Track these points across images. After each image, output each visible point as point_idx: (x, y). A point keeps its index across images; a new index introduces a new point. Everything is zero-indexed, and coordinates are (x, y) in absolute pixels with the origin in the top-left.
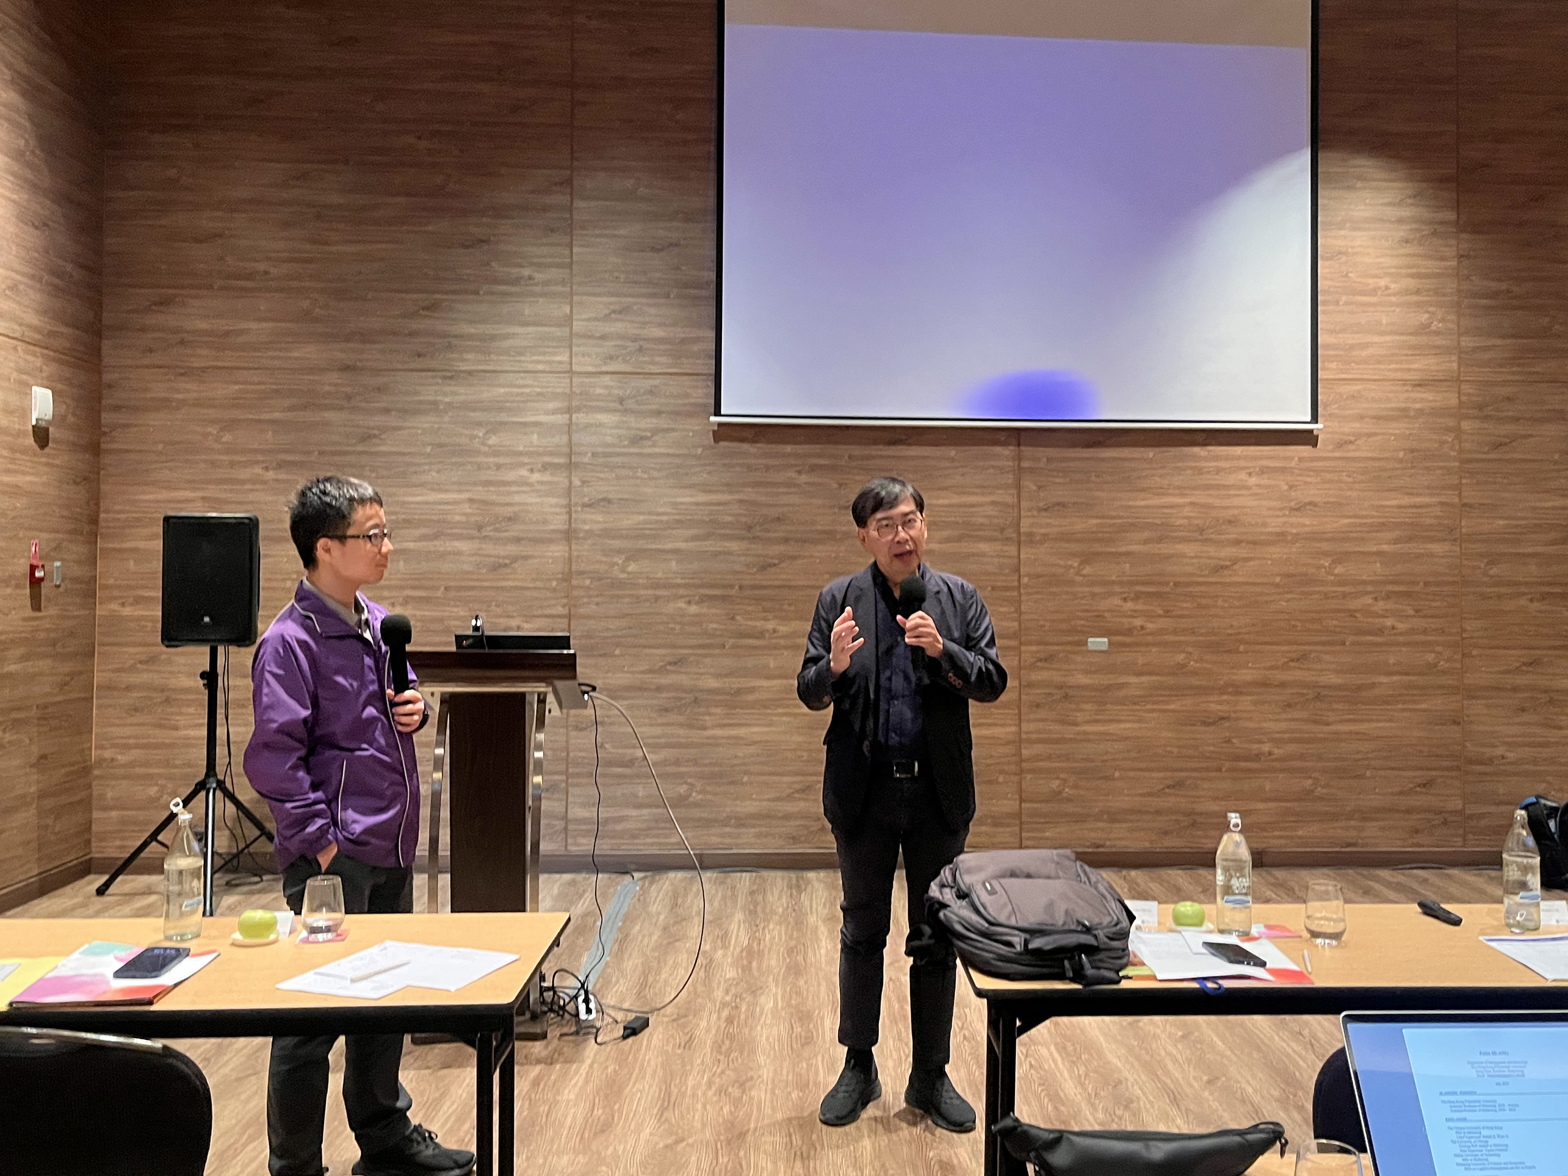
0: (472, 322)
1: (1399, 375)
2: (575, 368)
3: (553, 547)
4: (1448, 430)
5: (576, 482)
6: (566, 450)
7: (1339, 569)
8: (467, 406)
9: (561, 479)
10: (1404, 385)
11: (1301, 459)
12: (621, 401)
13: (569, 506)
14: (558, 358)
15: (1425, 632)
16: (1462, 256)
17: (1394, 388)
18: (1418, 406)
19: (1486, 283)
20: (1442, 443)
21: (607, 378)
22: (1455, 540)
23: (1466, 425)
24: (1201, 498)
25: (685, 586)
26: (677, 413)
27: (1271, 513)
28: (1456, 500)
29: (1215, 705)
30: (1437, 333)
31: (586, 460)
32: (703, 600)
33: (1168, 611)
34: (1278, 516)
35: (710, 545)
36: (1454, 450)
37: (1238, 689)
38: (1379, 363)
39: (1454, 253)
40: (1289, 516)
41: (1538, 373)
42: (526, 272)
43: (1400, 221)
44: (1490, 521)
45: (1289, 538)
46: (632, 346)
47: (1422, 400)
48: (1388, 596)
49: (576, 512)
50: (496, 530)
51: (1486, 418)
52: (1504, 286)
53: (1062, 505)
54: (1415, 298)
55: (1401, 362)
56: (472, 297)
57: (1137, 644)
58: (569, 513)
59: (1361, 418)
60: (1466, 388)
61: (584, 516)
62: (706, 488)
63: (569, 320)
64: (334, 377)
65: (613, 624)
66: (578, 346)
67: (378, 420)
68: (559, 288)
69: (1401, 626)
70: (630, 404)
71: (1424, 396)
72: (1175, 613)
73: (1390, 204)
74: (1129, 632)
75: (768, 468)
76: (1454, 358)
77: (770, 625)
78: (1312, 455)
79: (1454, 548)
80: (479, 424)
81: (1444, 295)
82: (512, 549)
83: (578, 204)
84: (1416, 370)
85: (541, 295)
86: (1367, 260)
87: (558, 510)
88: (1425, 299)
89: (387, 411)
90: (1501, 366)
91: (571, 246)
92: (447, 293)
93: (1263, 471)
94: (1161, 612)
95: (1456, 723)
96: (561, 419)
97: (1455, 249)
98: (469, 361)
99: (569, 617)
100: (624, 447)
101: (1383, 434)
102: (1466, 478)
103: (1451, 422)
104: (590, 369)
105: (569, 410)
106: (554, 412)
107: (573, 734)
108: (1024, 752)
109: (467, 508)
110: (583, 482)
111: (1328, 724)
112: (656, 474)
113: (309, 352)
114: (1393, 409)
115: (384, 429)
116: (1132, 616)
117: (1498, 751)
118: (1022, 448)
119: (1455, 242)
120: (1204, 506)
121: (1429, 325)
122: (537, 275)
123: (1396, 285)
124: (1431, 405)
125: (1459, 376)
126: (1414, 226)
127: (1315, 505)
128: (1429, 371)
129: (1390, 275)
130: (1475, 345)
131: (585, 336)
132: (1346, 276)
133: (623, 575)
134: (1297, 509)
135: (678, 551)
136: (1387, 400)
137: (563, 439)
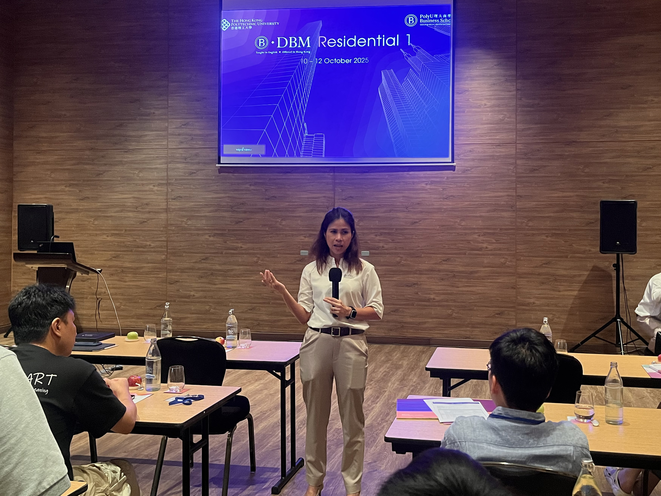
0: (134, 131)
1: (490, 141)
2: (170, 147)
3: (162, 215)
4: (512, 164)
5: (170, 190)
6: (166, 178)
7: (463, 223)
8: (132, 162)
9: (164, 189)
10: (493, 145)
11: (448, 177)
12: (185, 159)
13: (167, 199)
14: (164, 143)
15: (500, 249)
16: (518, 90)
17: (488, 147)
18: (498, 154)
19: (529, 101)
20: (509, 170)
21: (180, 150)
22: (514, 211)
23: (519, 162)
24: (406, 194)
25: (208, 230)
26: (205, 163)
27: (435, 200)
28: (515, 194)
29: (412, 278)
30: (507, 123)
31: (173, 182)
32: (215, 235)
33: (393, 240)
34: (438, 201)
35: (218, 214)
36: (514, 173)
37: (421, 272)
38: (482, 136)
39: (515, 88)
40: (443, 201)
41: (551, 139)
42: (152, 111)
43: (491, 76)
44: (530, 203)
45: (443, 210)
46: (190, 138)
47: (501, 152)
48: (484, 234)
49: (170, 201)
50: (142, 209)
51: (529, 159)
52: (536, 102)
53: (351, 197)
54: (497, 109)
55: (491, 136)
56: (133, 121)
57: (381, 254)
58: (167, 202)
59: (473, 160)
60: (519, 146)
61: (172, 203)
62: (216, 192)
63: (166, 129)
64: (87, 152)
65: (182, 244)
66: (170, 138)
67: (103, 168)
68: (164, 117)
69: (490, 247)
70: (188, 160)
71: (501, 150)
72: (396, 241)
73: (487, 69)
74: (377, 248)
75: (238, 184)
76: (515, 133)
77: (240, 245)
78: (452, 175)
79: (513, 214)
80: (137, 169)
81: (510, 107)
82: (147, 216)
83: (170, 84)
84: (498, 139)
85: (158, 120)
86: (476, 93)
87: (164, 201)
88: (501, 108)
89: (105, 165)
90: (535, 136)
91: (168, 100)
92: (125, 120)
93: (432, 183)
94: (391, 241)
95: (513, 288)
96: (164, 166)
97: (515, 87)
98: (133, 145)
99: (167, 241)
100: (187, 176)
101: (483, 166)
102: (519, 184)
103: (513, 161)
104: (175, 147)
105: (167, 163)
106: (162, 164)
107: (168, 285)
109: (132, 200)
110: (172, 190)
111: (458, 287)
112: (198, 187)
113: (79, 144)
114: (488, 156)
116: (379, 242)
117: (532, 301)
118: (336, 174)
119: (515, 84)
120: (408, 197)
121: (503, 120)
122: (156, 112)
123: (489, 103)
124: (504, 153)
125: (516, 141)
126: (497, 78)
127: (454, 196)
128: (503, 139)
129: (487, 99)
130: (523, 127)
131: (173, 135)
132: (468, 100)
133: (186, 226)
134: (446, 198)
135: (206, 216)
136: (485, 152)
137: (165, 174)
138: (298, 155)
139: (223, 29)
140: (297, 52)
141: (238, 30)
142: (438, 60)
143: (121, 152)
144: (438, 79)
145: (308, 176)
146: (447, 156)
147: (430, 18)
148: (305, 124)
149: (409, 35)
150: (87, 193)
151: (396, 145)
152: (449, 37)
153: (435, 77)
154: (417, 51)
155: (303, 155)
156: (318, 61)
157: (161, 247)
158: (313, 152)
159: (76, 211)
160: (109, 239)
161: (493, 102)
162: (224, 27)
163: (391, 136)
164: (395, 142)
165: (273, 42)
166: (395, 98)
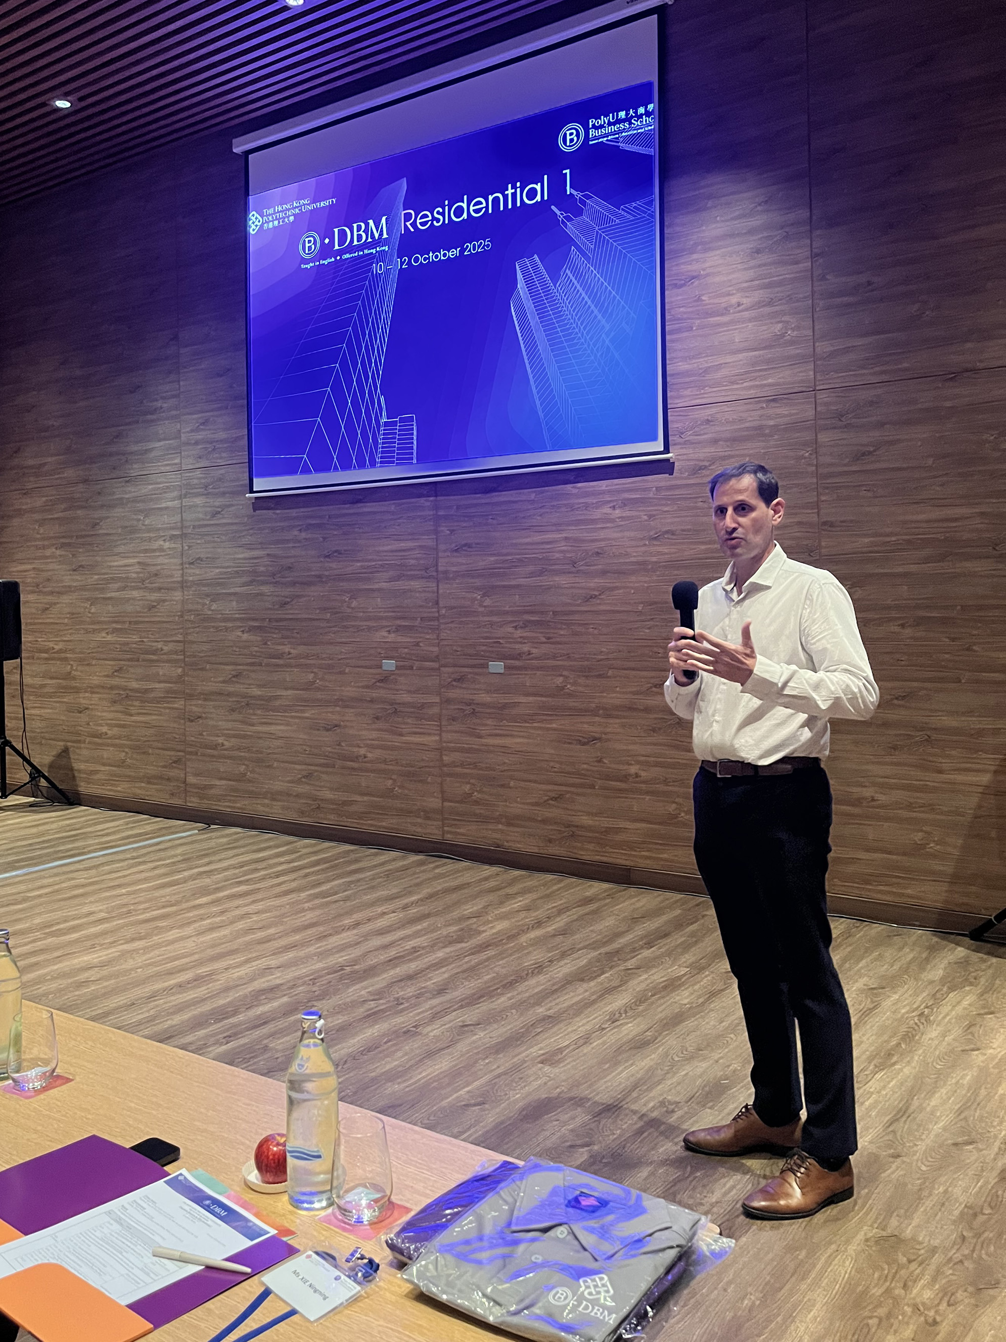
0: (137, 442)
1: (752, 393)
2: (184, 467)
3: (176, 594)
4: (806, 444)
5: (186, 547)
6: (181, 525)
8: (135, 500)
9: (179, 545)
10: (759, 402)
11: (658, 489)
12: (206, 487)
13: (182, 564)
14: (176, 461)
16: (817, 255)
17: (748, 407)
18: (772, 423)
19: (844, 279)
20: (798, 458)
21: (198, 472)
23: (823, 437)
24: (572, 532)
25: (241, 619)
26: (232, 493)
27: (633, 543)
28: (815, 519)
29: (588, 726)
30: (792, 343)
31: (190, 531)
32: (251, 629)
33: (549, 638)
34: (639, 546)
35: (253, 589)
36: (812, 465)
37: (607, 712)
38: (733, 383)
39: (809, 253)
40: (650, 545)
41: (906, 370)
42: (159, 404)
43: (751, 232)
44: (855, 539)
45: (650, 567)
46: (211, 447)
47: (779, 416)
49: (186, 568)
50: (150, 583)
51: (849, 426)
52: (863, 279)
53: (468, 545)
54: (768, 310)
55: (755, 379)
56: (135, 426)
57: (525, 668)
58: (183, 569)
59: (715, 441)
60: (822, 397)
61: (189, 571)
62: (249, 547)
63: (179, 434)
64: (80, 487)
65: (205, 647)
66: (184, 451)
67: (99, 513)
68: (175, 413)
70: (210, 489)
71: (778, 411)
72: (555, 640)
73: (743, 216)
74: (518, 656)
75: (283, 529)
76: (812, 366)
77: (286, 649)
78: (668, 483)
80: (141, 511)
81: (798, 301)
82: (158, 596)
83: (182, 351)
84: (770, 385)
85: (167, 419)
86: (717, 279)
87: (178, 567)
88: (777, 308)
89: (102, 506)
90: (863, 367)
91: (179, 381)
92: (127, 424)
93: (625, 503)
94: (544, 640)
96: (176, 503)
97: (808, 249)
98: (135, 470)
99: (183, 642)
100: (208, 520)
102: (824, 494)
104: (191, 467)
105: (180, 498)
106: (173, 500)
107: (188, 723)
108: (445, 758)
109: (137, 568)
110: (189, 547)
112: (224, 538)
113: (70, 473)
114: (747, 429)
115: (101, 519)
116: (521, 643)
117: (868, 792)
118: (439, 498)
119: (808, 241)
120: (577, 540)
121: (783, 336)
122: (165, 405)
123: (749, 300)
124: (786, 420)
125: (815, 385)
126: (765, 234)
127: (673, 533)
128: (784, 384)
129: (743, 290)
130: (832, 349)
131: (188, 444)
132: (699, 299)
133: (210, 613)
134: (655, 538)
135: (235, 594)
136: (741, 420)
137: (177, 518)
138: (373, 464)
139: (251, 231)
140: (366, 252)
141: (274, 227)
142: (629, 216)
143: (120, 482)
144: (630, 259)
145: (391, 506)
146: (654, 438)
147: (610, 124)
148: (382, 399)
149: (568, 171)
150: (83, 559)
151: (547, 424)
152: (649, 158)
153: (625, 256)
154: (584, 203)
155: (381, 462)
156: (402, 263)
157: (176, 653)
158: (398, 454)
159: (69, 590)
160: (109, 638)
161: (758, 295)
162: (253, 227)
163: (538, 402)
164: (545, 416)
165: (327, 241)
166: (543, 317)
